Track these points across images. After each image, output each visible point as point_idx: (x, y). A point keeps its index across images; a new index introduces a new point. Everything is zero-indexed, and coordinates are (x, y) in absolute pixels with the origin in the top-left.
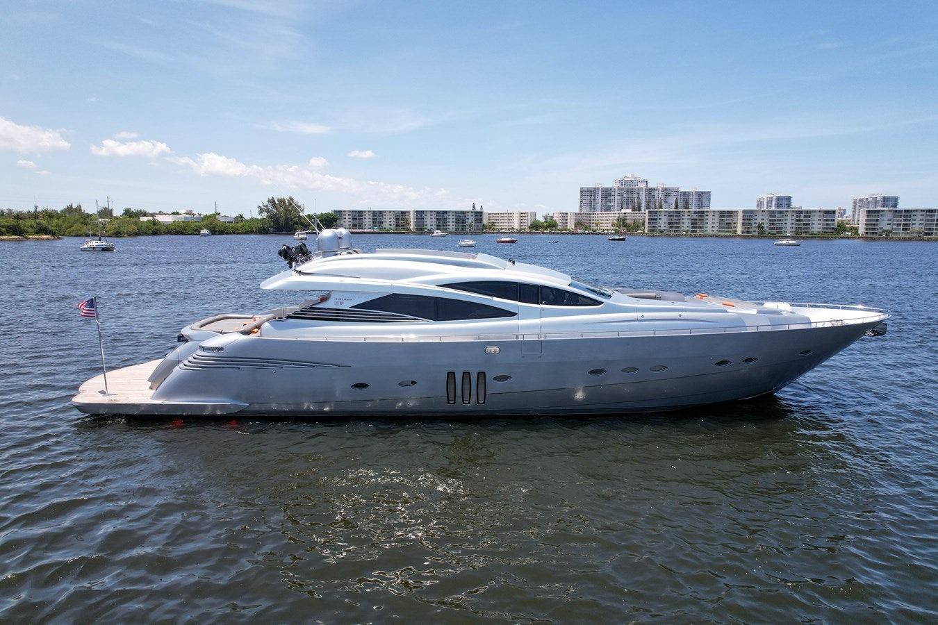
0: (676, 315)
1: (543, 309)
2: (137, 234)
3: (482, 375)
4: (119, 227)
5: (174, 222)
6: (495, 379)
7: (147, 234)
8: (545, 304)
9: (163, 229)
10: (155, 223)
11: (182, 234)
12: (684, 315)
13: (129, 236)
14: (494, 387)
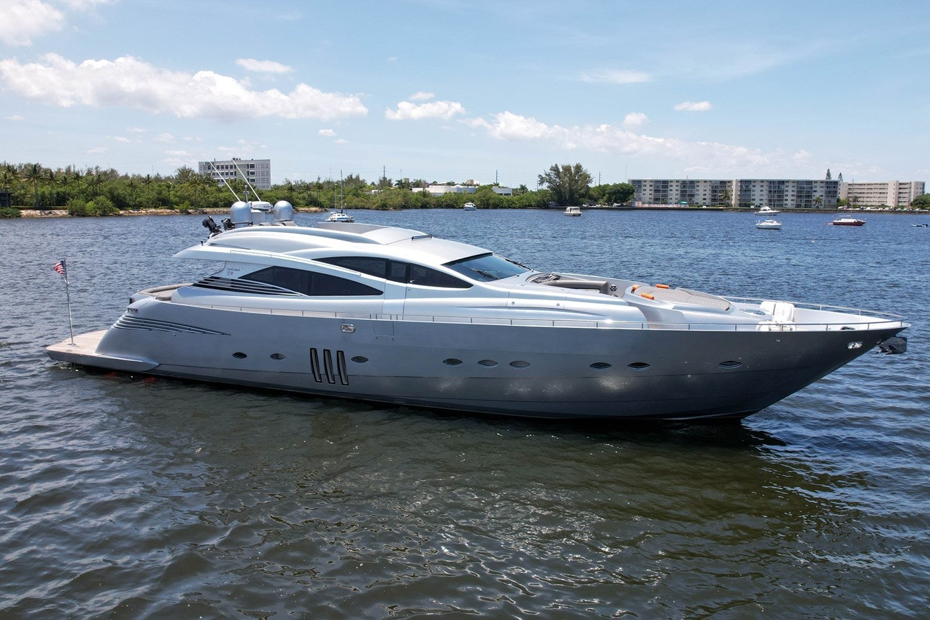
0: (553, 304)
1: (410, 289)
2: (404, 207)
3: (341, 354)
4: (386, 199)
5: (445, 193)
6: (353, 359)
7: (416, 208)
8: (413, 283)
9: (433, 202)
10: (425, 194)
11: (453, 207)
12: (563, 304)
13: (395, 208)
14: (352, 368)
